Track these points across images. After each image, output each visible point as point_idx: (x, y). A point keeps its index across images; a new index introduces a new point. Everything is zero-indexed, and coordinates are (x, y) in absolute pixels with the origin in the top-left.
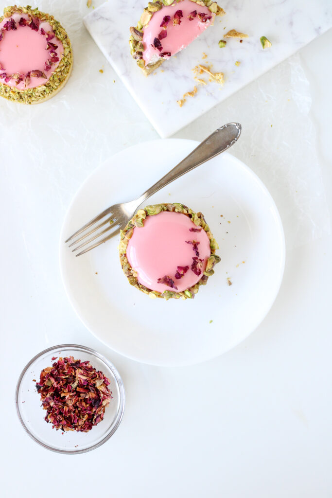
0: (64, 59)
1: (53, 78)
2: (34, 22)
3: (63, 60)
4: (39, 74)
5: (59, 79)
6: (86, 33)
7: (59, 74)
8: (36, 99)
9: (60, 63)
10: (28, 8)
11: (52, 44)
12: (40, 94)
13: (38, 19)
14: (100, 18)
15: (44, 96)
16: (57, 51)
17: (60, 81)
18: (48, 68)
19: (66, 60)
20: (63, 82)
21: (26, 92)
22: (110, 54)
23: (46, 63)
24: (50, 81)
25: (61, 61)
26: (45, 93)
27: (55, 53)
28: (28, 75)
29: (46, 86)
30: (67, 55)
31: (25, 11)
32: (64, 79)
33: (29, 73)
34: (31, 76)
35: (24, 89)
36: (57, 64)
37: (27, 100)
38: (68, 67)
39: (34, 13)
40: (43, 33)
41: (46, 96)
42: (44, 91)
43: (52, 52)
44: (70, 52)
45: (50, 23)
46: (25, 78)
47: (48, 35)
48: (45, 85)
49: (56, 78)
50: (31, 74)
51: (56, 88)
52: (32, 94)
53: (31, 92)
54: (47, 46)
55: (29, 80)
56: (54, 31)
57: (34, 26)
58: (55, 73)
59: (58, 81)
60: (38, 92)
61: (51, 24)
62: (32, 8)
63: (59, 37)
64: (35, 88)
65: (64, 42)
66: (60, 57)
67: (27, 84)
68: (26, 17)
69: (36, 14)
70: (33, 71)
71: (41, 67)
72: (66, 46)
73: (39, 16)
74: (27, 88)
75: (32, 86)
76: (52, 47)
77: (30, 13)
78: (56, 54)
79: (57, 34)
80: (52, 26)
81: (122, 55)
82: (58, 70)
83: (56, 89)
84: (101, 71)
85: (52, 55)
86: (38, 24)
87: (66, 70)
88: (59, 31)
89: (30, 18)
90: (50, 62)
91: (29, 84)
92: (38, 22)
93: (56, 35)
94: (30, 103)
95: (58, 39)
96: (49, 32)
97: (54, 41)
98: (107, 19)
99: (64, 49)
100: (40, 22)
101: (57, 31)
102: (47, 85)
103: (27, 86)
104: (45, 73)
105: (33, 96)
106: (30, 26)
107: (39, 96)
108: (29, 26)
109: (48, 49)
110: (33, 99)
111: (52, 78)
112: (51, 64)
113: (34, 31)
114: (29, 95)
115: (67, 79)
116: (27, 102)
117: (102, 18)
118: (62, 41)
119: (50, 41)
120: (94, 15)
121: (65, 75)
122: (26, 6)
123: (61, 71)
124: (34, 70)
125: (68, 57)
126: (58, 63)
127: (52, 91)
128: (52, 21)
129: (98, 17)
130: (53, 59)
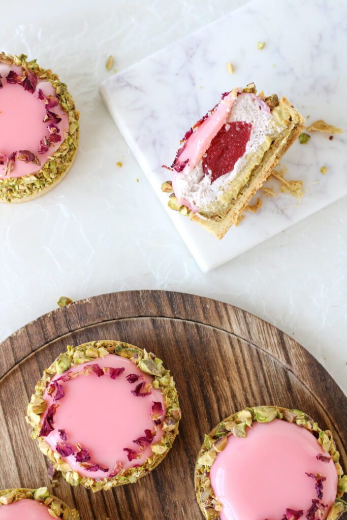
0: (69, 139)
1: (49, 165)
2: (30, 79)
3: (67, 141)
4: (29, 157)
5: (57, 168)
6: (103, 105)
7: (58, 161)
8: (19, 196)
9: (62, 145)
10: (23, 57)
11: (54, 115)
12: (26, 188)
13: (35, 75)
14: (125, 86)
15: (32, 192)
16: (59, 125)
17: (59, 172)
18: (44, 150)
19: (71, 141)
20: (62, 174)
21: (6, 182)
22: (137, 139)
23: (41, 142)
24: (43, 169)
25: (64, 141)
26: (34, 187)
27: (57, 128)
28: (13, 158)
29: (37, 178)
30: (73, 134)
31: (17, 61)
32: (64, 170)
33: (15, 154)
34: (16, 159)
35: (4, 177)
36: (57, 145)
37: (5, 195)
38: (72, 153)
39: (31, 67)
40: (41, 96)
41: (35, 192)
42: (33, 184)
43: (52, 126)
44: (77, 131)
45: (53, 84)
46: (8, 160)
47: (49, 100)
48: (35, 176)
49: (53, 167)
50: (18, 155)
51: (51, 181)
52: (14, 186)
53: (14, 183)
54: (46, 117)
55: (13, 164)
56: (58, 96)
57: (29, 86)
58: (53, 159)
59: (55, 171)
60: (23, 185)
61: (55, 85)
62: (28, 60)
63: (64, 105)
64: (20, 178)
65: (71, 113)
66: (64, 135)
67: (9, 169)
68: (17, 70)
69: (33, 69)
70: (21, 151)
71: (34, 147)
72: (73, 120)
73: (37, 71)
74: (8, 177)
75: (15, 175)
76: (53, 119)
77: (24, 66)
78: (58, 131)
79: (62, 101)
80: (56, 89)
81: (154, 143)
82: (58, 155)
83: (50, 184)
84: (120, 164)
85: (51, 131)
86: (35, 83)
87: (68, 156)
88: (64, 97)
89: (24, 72)
90: (47, 141)
91: (12, 171)
92: (35, 79)
93: (60, 102)
94: (9, 200)
95: (63, 109)
96: (50, 96)
97: (56, 110)
98: (136, 88)
99: (70, 124)
100: (38, 81)
101: (62, 96)
102: (38, 175)
103: (9, 173)
104: (39, 156)
105: (15, 189)
106: (23, 84)
107: (25, 191)
108: (20, 84)
109: (46, 121)
110: (15, 194)
111: (47, 166)
112: (49, 144)
113: (27, 93)
114: (9, 188)
115: (67, 170)
116: (4, 198)
117: (128, 85)
118: (68, 112)
119: (51, 110)
120: (118, 80)
121: (66, 164)
122: (19, 55)
123: (61, 157)
124: (23, 150)
125: (73, 136)
126: (59, 143)
127: (44, 185)
128: (56, 81)
129: (123, 83)
130: (53, 137)
